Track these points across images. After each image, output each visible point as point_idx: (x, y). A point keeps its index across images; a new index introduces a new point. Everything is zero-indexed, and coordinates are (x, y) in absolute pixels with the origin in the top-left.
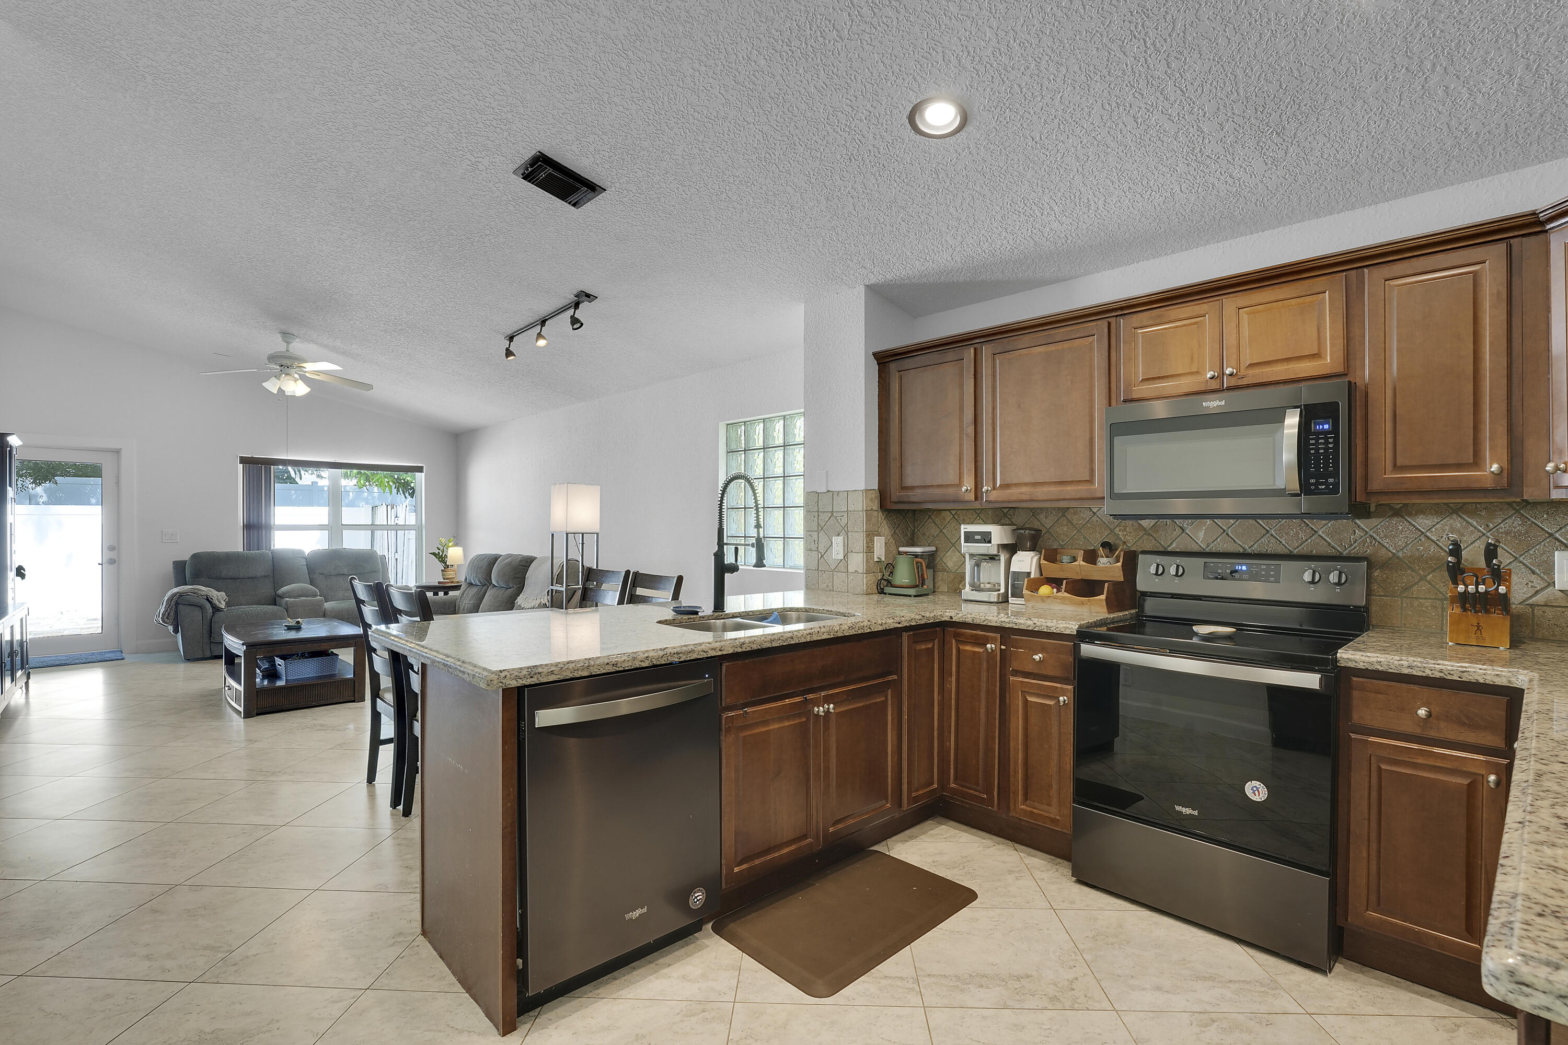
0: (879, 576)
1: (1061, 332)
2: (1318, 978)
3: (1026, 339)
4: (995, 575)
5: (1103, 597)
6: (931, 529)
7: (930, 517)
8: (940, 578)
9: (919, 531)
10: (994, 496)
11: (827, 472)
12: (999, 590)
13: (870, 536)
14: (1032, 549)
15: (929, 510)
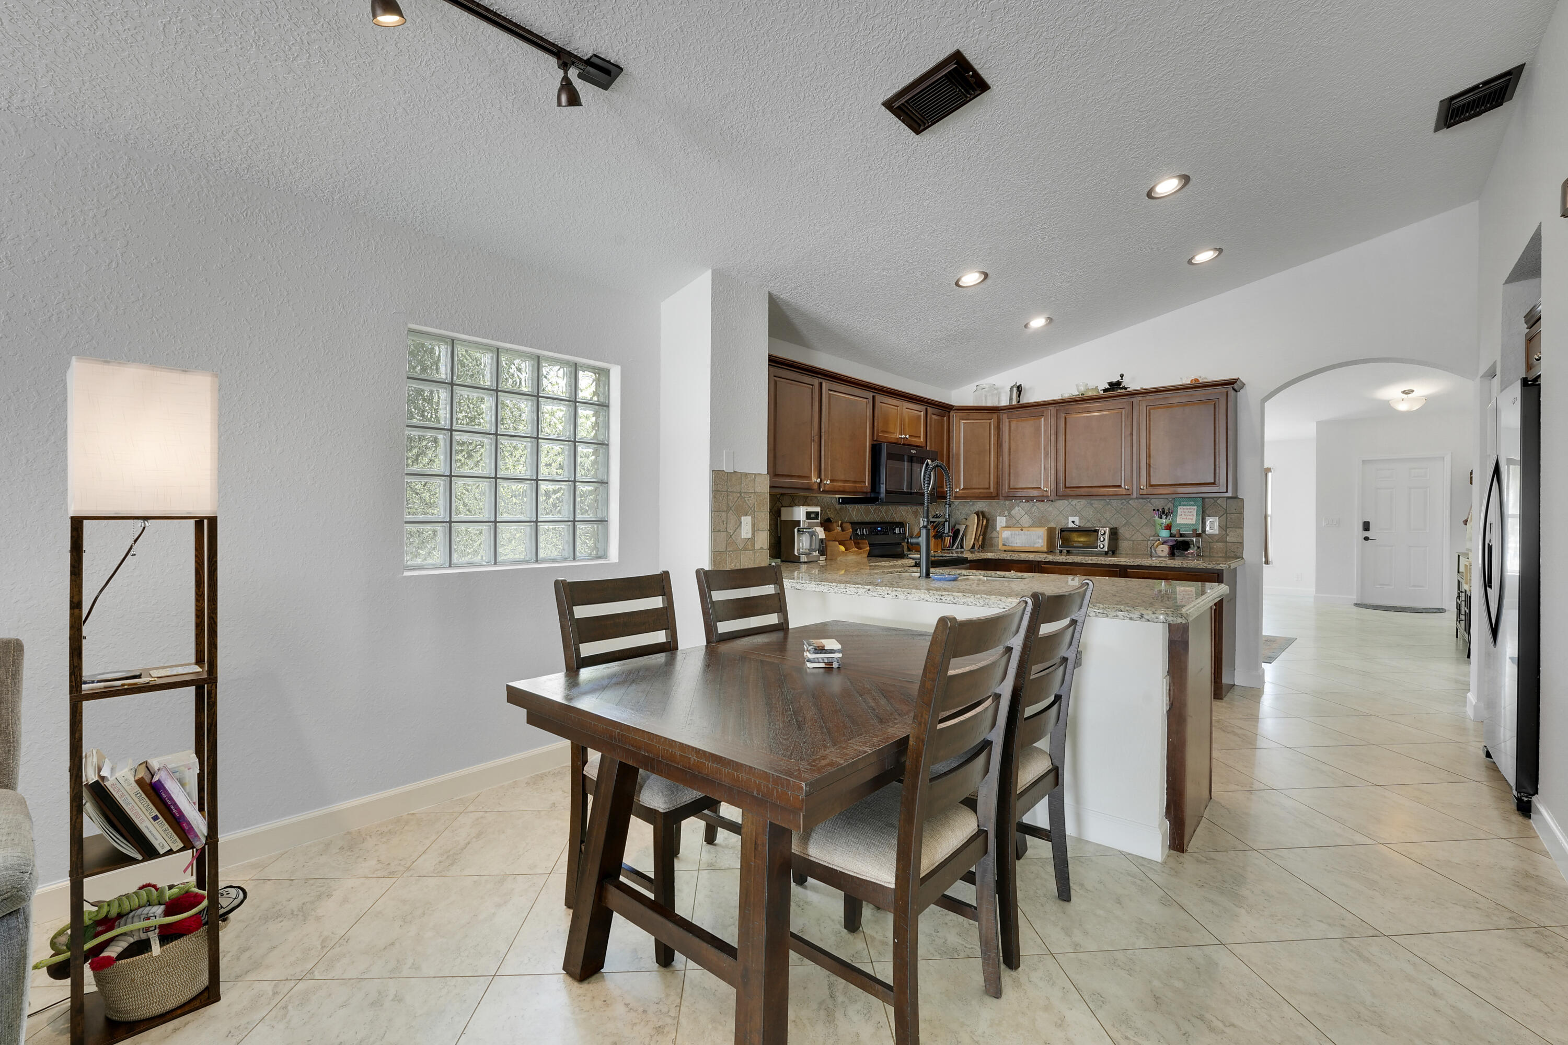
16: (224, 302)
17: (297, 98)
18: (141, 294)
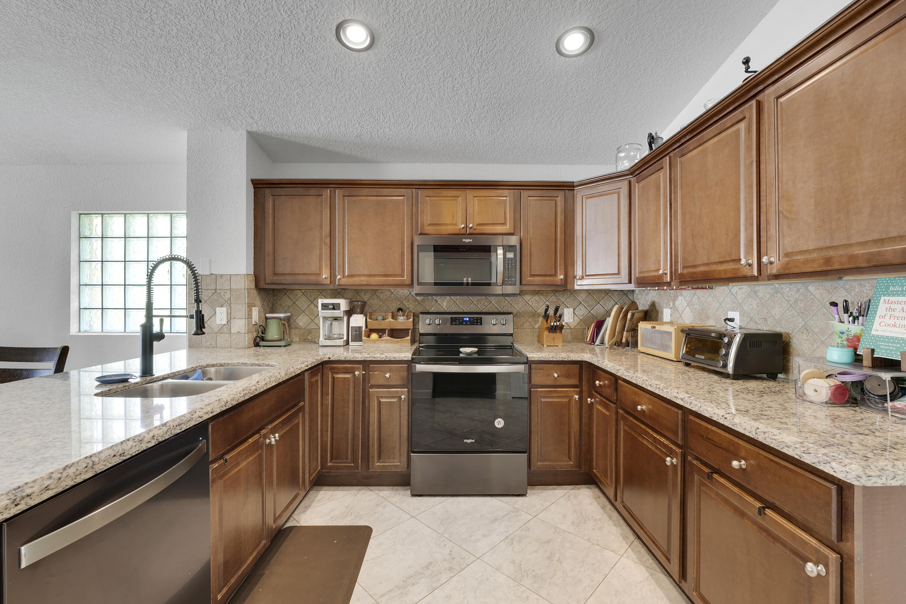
0: (255, 334)
1: (386, 191)
2: (519, 499)
3: (365, 191)
4: (340, 329)
5: (409, 338)
6: (286, 301)
7: (285, 294)
8: (293, 333)
9: (277, 303)
10: (344, 281)
11: (210, 260)
12: (343, 338)
13: (250, 306)
14: (361, 313)
15: (285, 289)
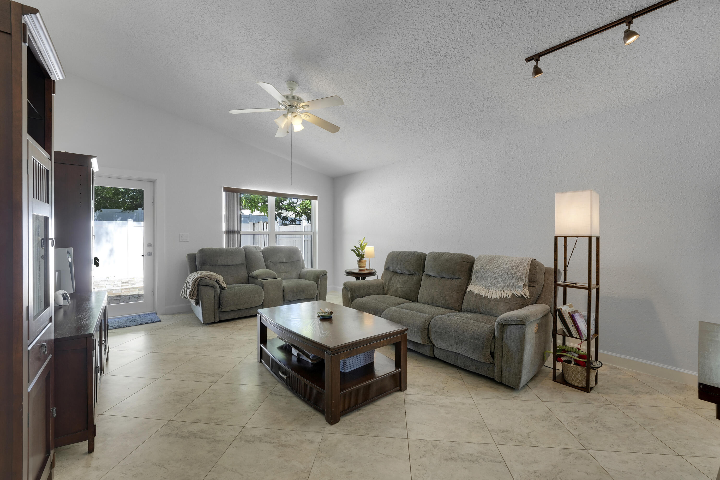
16: (630, 156)
17: (635, 73)
18: (601, 162)
